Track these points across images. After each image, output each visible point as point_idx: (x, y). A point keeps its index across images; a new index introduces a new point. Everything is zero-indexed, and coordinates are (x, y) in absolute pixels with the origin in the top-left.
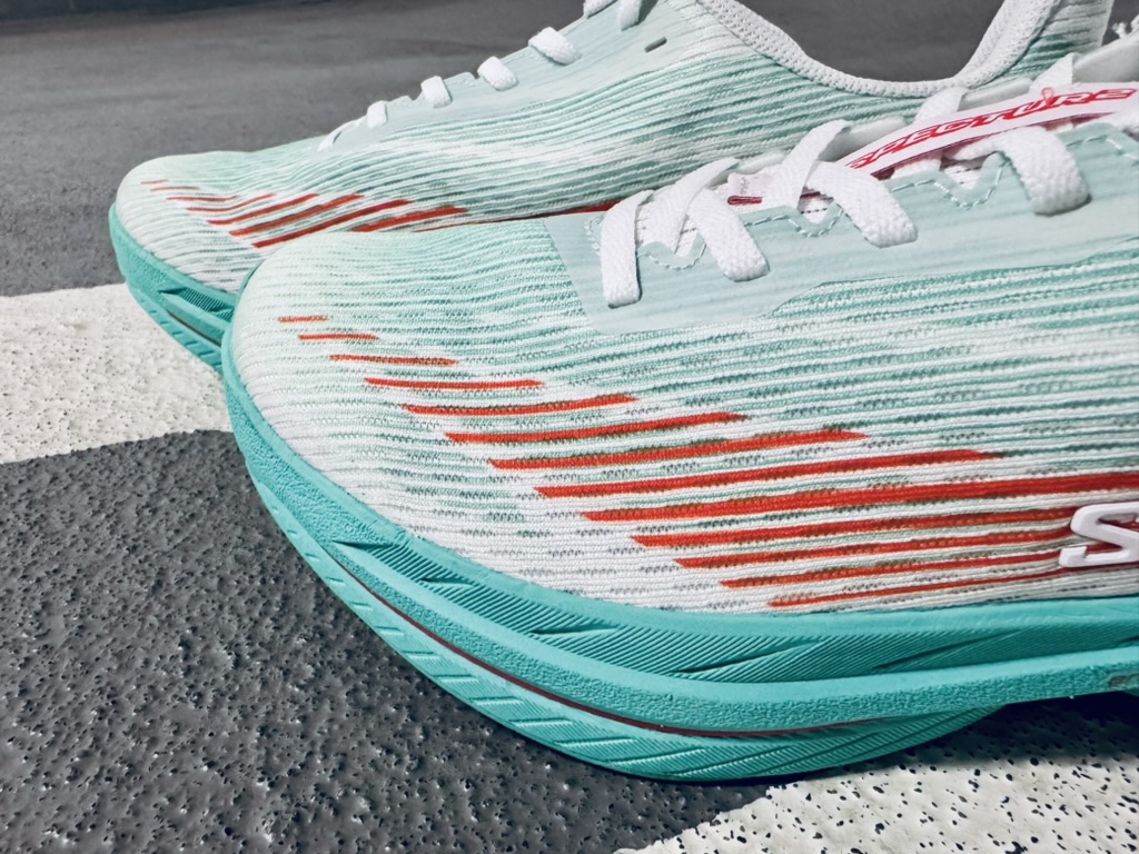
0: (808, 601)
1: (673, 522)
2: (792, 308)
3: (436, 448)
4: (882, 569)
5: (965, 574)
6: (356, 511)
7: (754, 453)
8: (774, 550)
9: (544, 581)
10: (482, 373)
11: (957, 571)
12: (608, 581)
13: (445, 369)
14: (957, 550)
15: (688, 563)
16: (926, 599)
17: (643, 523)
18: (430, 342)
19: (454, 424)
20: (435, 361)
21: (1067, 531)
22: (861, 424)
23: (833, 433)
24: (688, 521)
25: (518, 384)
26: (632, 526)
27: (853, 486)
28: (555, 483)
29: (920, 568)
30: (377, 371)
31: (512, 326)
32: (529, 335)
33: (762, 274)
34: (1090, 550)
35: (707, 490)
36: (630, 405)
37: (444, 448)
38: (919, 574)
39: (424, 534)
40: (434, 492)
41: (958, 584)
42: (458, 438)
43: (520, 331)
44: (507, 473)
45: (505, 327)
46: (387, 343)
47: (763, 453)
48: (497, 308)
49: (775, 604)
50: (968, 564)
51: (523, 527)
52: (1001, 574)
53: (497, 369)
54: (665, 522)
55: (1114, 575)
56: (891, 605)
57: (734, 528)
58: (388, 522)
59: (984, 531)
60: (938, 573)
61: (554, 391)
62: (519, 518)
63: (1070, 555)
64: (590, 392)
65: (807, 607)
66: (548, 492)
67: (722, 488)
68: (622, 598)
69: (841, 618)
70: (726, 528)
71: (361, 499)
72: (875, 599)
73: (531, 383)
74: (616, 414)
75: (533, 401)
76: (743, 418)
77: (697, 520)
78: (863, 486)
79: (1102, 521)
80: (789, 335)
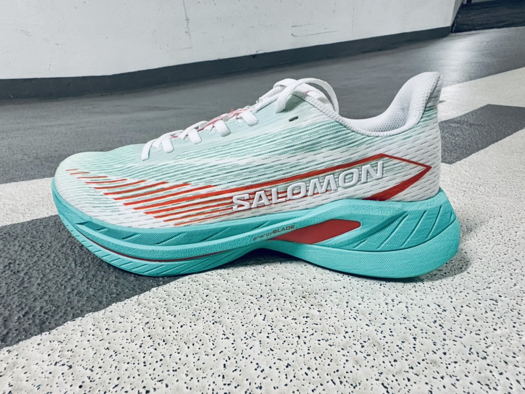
0: (182, 223)
1: (153, 208)
2: (177, 157)
3: (100, 197)
4: (198, 214)
5: (215, 214)
6: (80, 214)
7: (170, 190)
8: (175, 212)
9: (123, 225)
10: (114, 178)
11: (213, 214)
12: (138, 223)
13: (105, 178)
14: (212, 208)
15: (156, 217)
16: (209, 221)
17: (146, 209)
18: (102, 173)
19: (106, 191)
20: (103, 177)
21: (232, 202)
22: (190, 181)
23: (185, 184)
24: (157, 207)
25: (121, 180)
26: (144, 210)
27: (190, 196)
28: (128, 202)
29: (205, 213)
30: (88, 180)
31: (122, 167)
32: (125, 169)
33: (172, 151)
34: (238, 207)
35: (160, 200)
36: (145, 182)
37: (103, 197)
38: (206, 215)
39: (96, 218)
40: (99, 207)
41: (215, 217)
42: (106, 194)
43: (124, 168)
44: (117, 201)
45: (120, 168)
46: (92, 174)
47: (172, 190)
48: (119, 164)
49: (175, 225)
50: (215, 212)
51: (119, 213)
52: (222, 214)
53: (118, 177)
54: (151, 208)
55: (246, 212)
56: (202, 223)
57: (166, 208)
58: (88, 216)
59: (216, 203)
60: (210, 214)
61: (130, 181)
62: (119, 211)
63: (235, 208)
64: (137, 180)
65: (183, 225)
66: (126, 204)
67: (164, 199)
68: (141, 227)
69: (190, 227)
70: (165, 208)
71: (82, 211)
72: (197, 222)
73: (124, 180)
74: (142, 185)
75: (125, 184)
76: (167, 183)
77: (158, 207)
78: (191, 195)
79: (238, 199)
80: (176, 163)
